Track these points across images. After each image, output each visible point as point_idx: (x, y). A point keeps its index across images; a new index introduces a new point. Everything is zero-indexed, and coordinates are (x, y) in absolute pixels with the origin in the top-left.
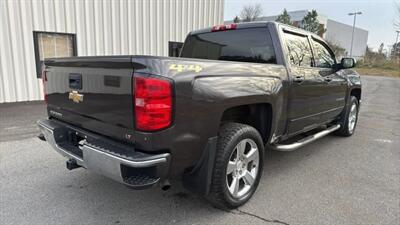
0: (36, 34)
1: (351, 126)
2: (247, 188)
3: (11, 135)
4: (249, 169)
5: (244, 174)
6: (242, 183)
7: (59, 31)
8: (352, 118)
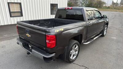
0: (8, 3)
1: (105, 33)
2: (75, 57)
3: (6, 38)
4: (76, 52)
5: (74, 53)
6: (74, 55)
7: (16, 2)
8: (105, 31)
